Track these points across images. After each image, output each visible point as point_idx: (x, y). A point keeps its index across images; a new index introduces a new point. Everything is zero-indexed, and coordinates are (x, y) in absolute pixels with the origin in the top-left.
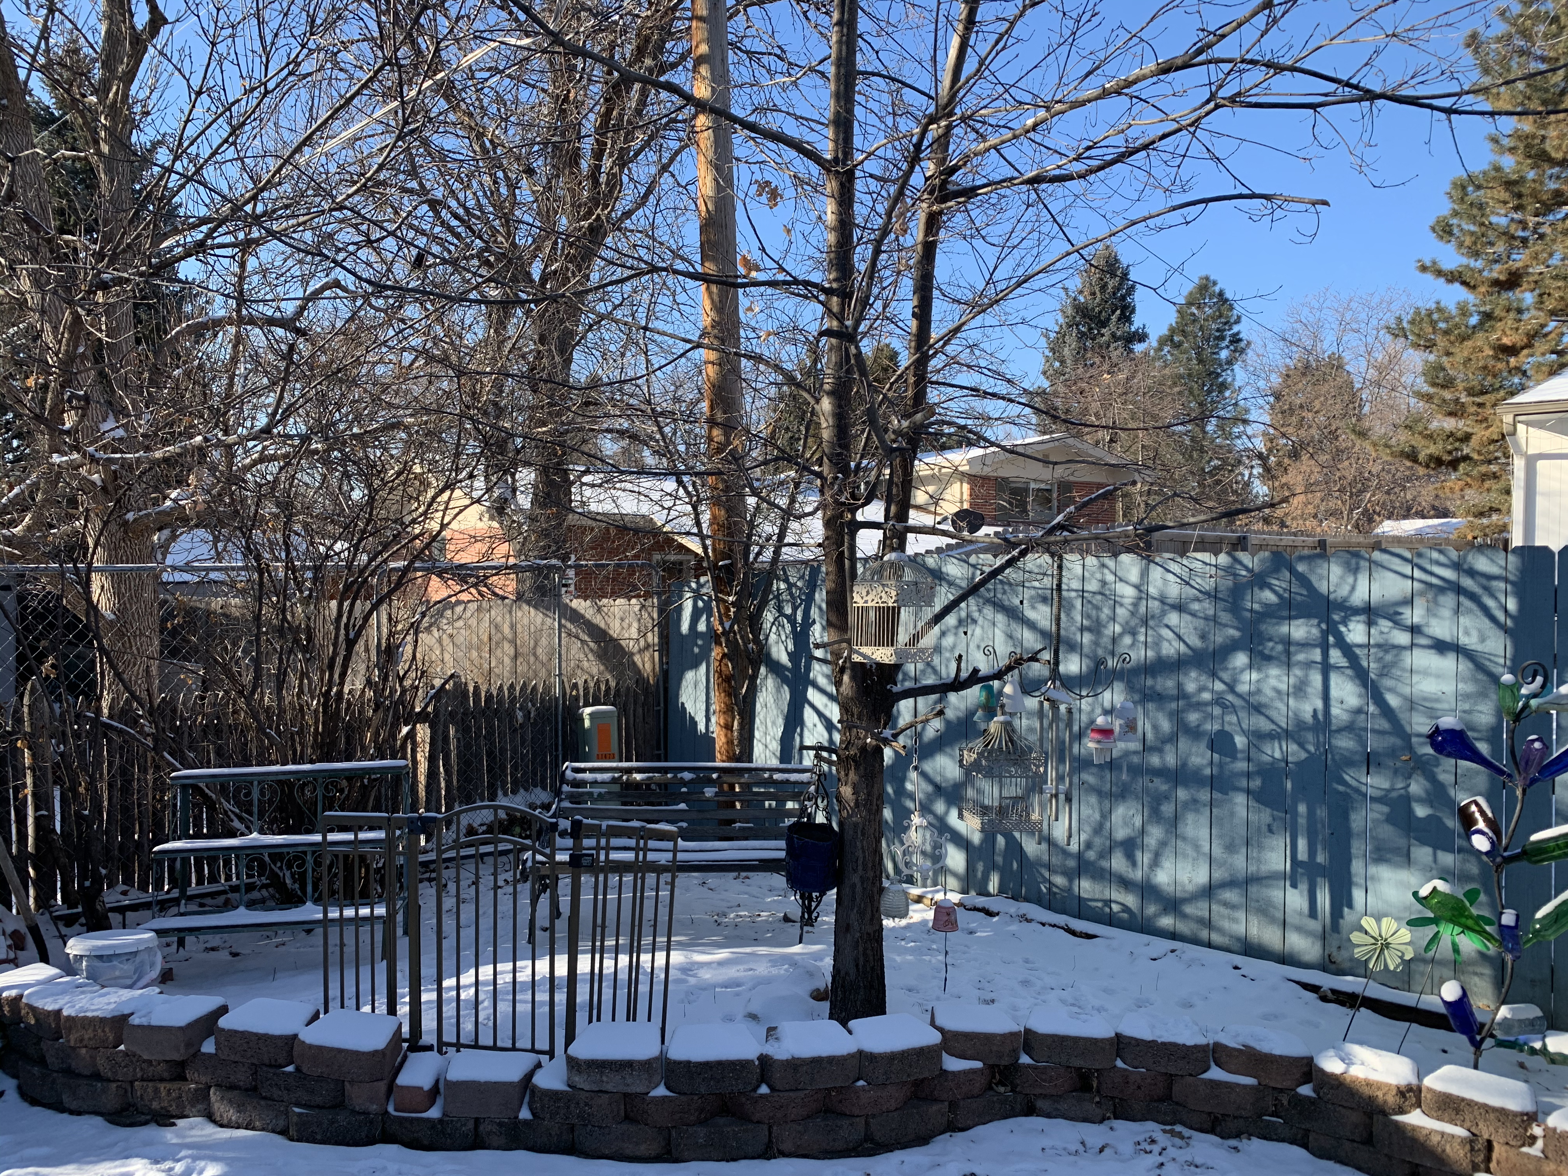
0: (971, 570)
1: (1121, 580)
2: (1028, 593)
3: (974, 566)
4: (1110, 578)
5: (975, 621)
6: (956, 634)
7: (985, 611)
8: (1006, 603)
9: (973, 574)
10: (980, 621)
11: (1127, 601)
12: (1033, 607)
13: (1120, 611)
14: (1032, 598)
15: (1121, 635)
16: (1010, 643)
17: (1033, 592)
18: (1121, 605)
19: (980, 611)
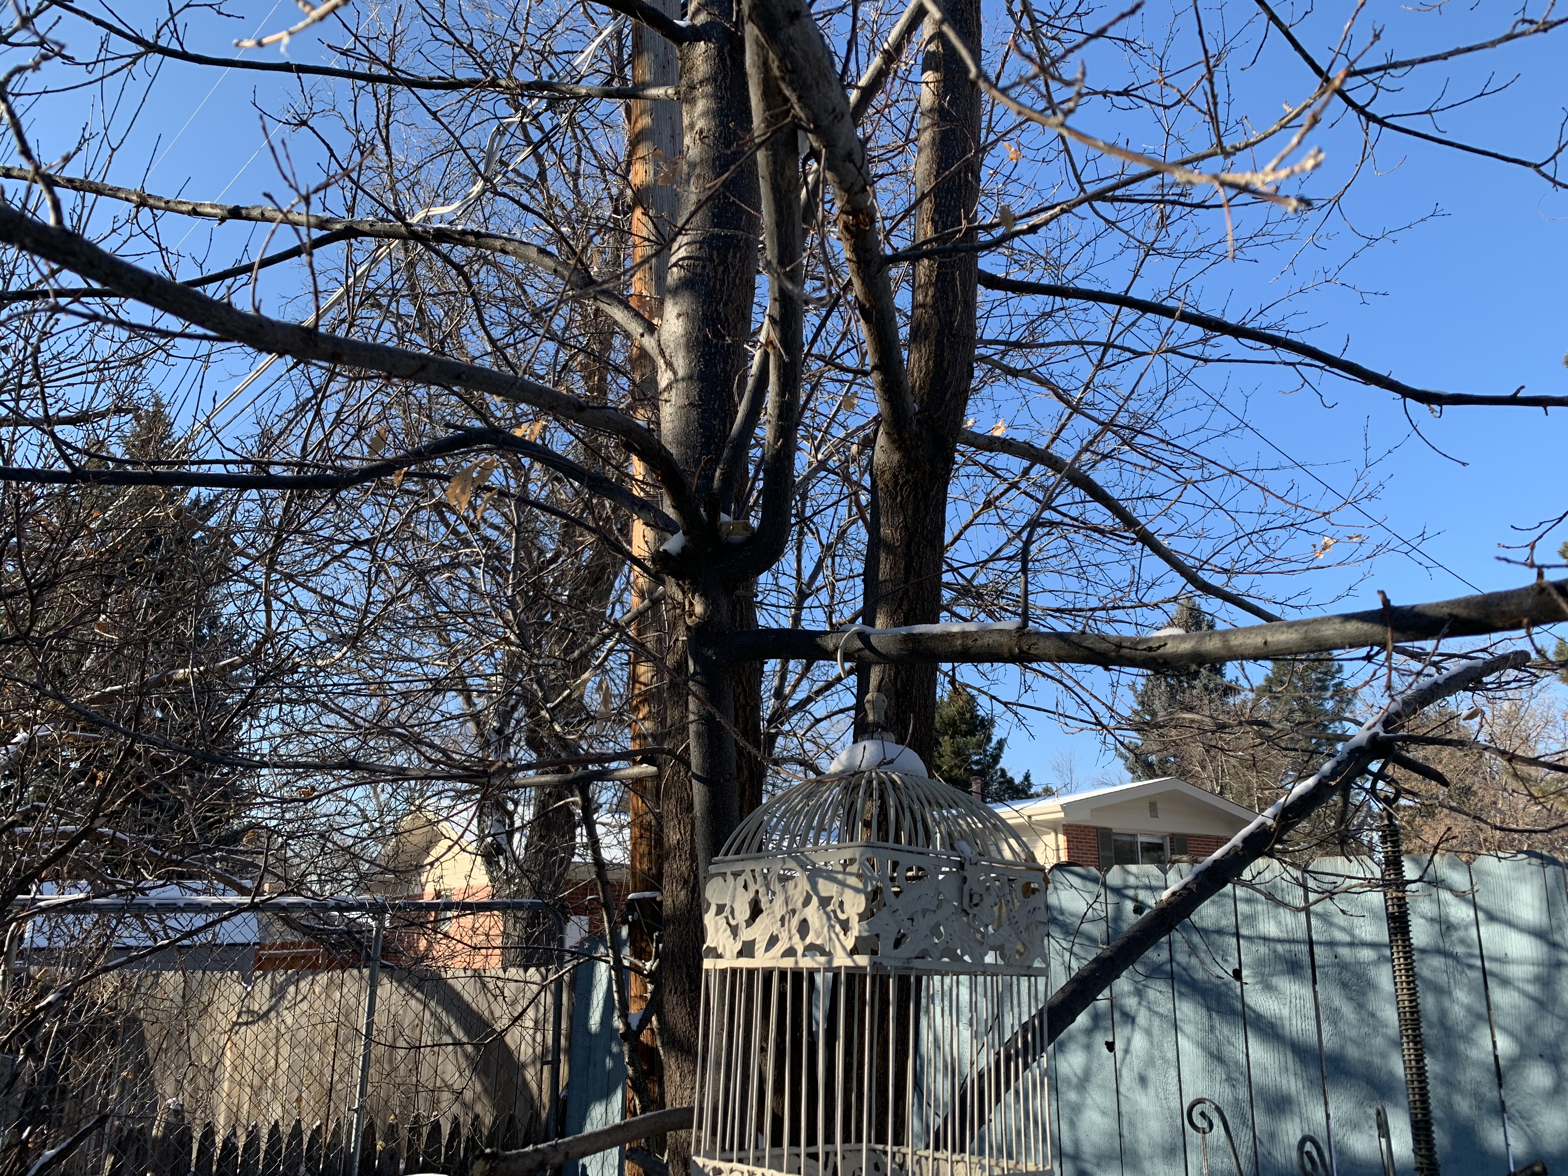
0: (1112, 898)
1: (1492, 917)
2: (1250, 953)
3: (1118, 891)
4: (1460, 912)
5: (1129, 1018)
6: (1088, 1047)
7: (1151, 994)
8: (1200, 975)
9: (1118, 908)
10: (1142, 1018)
11: (1519, 972)
12: (1268, 988)
13: (1500, 996)
14: (1260, 963)
15: (1518, 1062)
16: (1220, 1073)
17: (1263, 950)
18: (1505, 982)
19: (1139, 993)
